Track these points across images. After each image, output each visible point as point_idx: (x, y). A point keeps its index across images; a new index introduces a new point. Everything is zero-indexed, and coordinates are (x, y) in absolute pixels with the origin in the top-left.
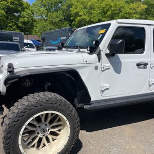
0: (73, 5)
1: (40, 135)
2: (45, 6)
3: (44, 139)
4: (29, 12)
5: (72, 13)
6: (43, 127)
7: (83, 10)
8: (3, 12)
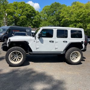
0: (61, 12)
1: (15, 58)
2: (47, 13)
3: (16, 59)
4: (38, 16)
5: (61, 17)
6: (16, 55)
7: (67, 15)
8: (25, 17)
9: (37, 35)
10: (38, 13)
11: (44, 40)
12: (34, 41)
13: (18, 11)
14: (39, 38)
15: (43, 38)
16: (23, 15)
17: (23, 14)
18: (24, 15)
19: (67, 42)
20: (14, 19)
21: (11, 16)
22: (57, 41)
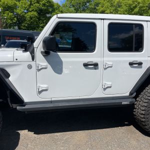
0: (99, 3)
2: (73, 6)
7: (110, 8)
8: (35, 13)
9: (38, 44)
10: (59, 7)
11: (63, 59)
12: (30, 67)
13: (22, 3)
14: (46, 53)
15: (59, 54)
16: (31, 12)
17: (30, 10)
18: (33, 10)
19: (140, 64)
20: (16, 19)
21: (10, 14)
22: (110, 63)
